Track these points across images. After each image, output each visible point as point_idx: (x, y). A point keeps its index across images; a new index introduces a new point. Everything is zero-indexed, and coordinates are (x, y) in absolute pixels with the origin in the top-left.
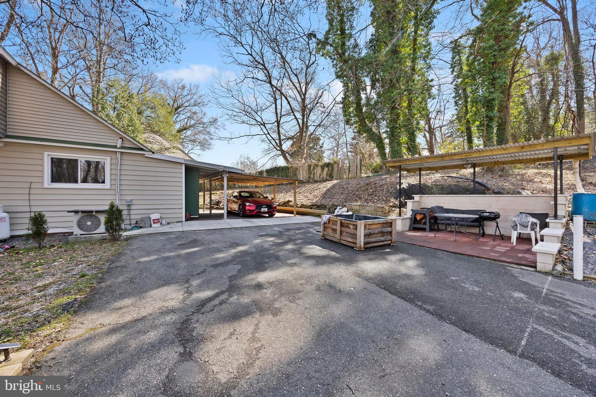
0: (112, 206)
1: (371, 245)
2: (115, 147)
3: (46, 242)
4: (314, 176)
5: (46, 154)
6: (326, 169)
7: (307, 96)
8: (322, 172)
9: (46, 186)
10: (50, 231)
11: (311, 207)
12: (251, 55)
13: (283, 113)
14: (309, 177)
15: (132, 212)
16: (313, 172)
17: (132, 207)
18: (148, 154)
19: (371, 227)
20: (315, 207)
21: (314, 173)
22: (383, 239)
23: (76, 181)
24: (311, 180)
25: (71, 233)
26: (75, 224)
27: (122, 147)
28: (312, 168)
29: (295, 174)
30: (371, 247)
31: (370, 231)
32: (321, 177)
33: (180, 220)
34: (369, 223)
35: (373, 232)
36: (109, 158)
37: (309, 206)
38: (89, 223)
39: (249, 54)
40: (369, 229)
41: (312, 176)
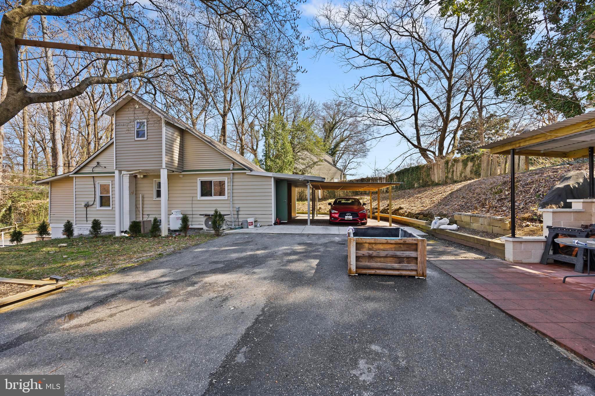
0: (216, 212)
1: (373, 272)
2: (229, 170)
3: (189, 233)
4: (452, 174)
5: (198, 179)
6: (470, 164)
7: (454, 73)
8: (465, 168)
9: (198, 199)
10: (190, 227)
11: (417, 216)
12: (363, 54)
13: (420, 104)
14: (447, 177)
15: (240, 216)
16: (451, 170)
17: (240, 213)
18: (248, 172)
19: (375, 247)
20: (421, 216)
21: (453, 171)
22: (396, 266)
23: (211, 195)
24: (449, 181)
25: (202, 229)
26: (203, 223)
27: (233, 169)
28: (450, 164)
29: (429, 175)
30: (370, 275)
31: (371, 252)
32: (463, 175)
33: (270, 224)
34: (368, 241)
35: (375, 254)
36: (227, 178)
37: (416, 214)
38: (210, 223)
39: (361, 55)
40: (370, 249)
41: (450, 176)
